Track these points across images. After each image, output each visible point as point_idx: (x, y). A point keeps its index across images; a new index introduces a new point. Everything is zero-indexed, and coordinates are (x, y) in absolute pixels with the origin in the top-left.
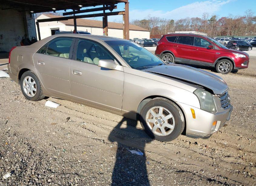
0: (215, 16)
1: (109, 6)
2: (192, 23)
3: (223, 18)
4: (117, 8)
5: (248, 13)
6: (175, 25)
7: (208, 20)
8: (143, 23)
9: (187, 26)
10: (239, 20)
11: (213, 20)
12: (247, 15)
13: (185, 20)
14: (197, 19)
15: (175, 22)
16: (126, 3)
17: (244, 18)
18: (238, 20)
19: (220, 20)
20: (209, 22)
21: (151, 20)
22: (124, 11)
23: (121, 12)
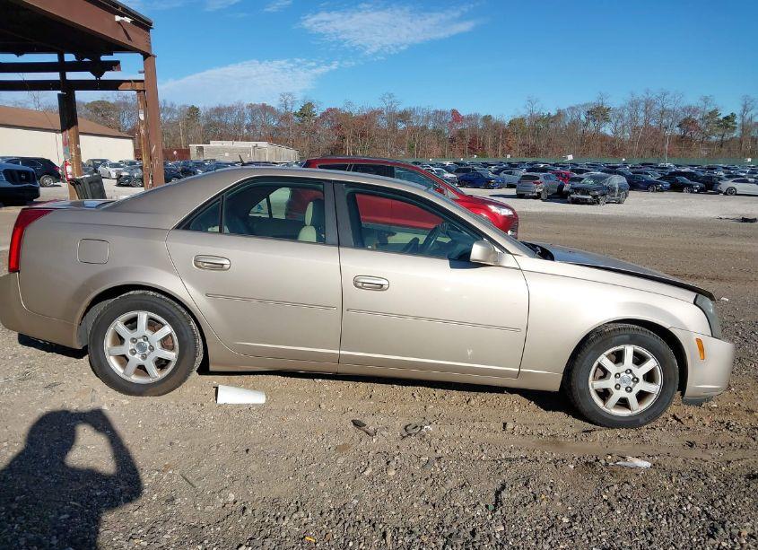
0: (310, 105)
1: (86, 60)
2: (253, 119)
3: (330, 110)
4: (119, 69)
5: (387, 101)
6: (203, 123)
7: (295, 114)
8: (97, 110)
9: (239, 126)
10: (370, 117)
11: (306, 112)
12: (384, 106)
13: (230, 110)
14: (264, 108)
15: (202, 112)
16: (146, 56)
17: (380, 112)
18: (366, 117)
19: (324, 115)
20: (295, 118)
21: (125, 104)
22: (142, 81)
23: (129, 81)
